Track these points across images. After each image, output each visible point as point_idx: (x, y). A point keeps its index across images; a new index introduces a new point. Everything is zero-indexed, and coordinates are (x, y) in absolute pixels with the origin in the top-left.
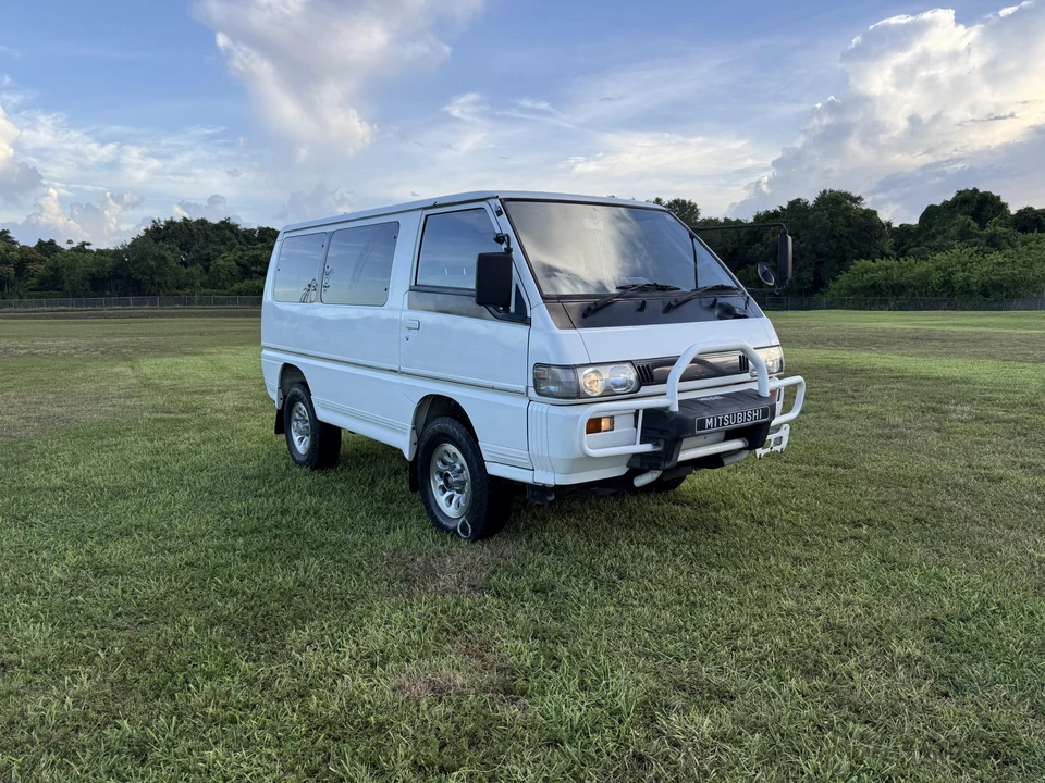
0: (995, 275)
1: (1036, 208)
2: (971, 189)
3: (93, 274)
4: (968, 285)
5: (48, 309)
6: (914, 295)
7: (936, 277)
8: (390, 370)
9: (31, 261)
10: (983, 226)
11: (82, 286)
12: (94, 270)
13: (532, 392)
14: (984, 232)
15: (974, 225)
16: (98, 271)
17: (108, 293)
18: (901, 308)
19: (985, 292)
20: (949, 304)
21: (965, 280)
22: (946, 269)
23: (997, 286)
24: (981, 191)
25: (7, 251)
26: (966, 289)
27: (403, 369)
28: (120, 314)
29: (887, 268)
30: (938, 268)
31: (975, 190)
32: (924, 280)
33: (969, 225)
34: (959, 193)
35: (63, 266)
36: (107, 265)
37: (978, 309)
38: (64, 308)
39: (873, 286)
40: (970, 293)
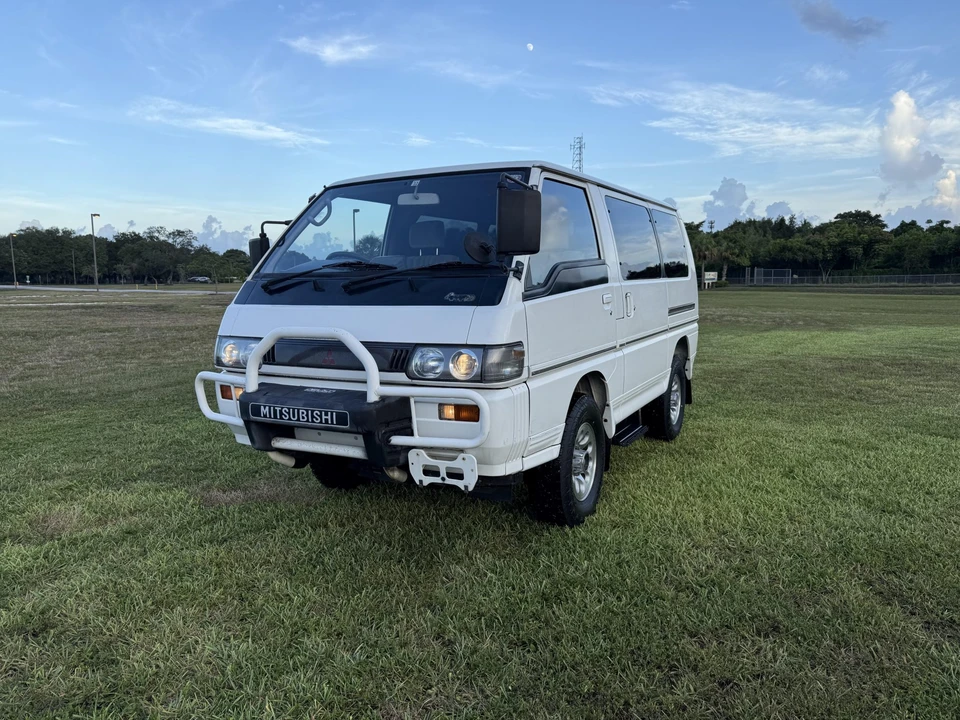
3: (934, 252)
5: (881, 284)
9: (877, 242)
11: (921, 262)
12: (935, 248)
16: (939, 249)
17: (946, 269)
25: (860, 234)
28: (950, 291)
35: (906, 245)
36: (949, 242)
38: (896, 284)
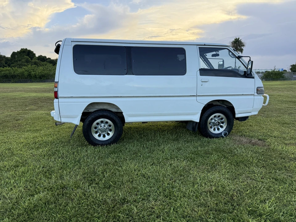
0: (43, 73)
1: (43, 56)
2: (25, 48)
4: (36, 76)
6: (19, 78)
7: (26, 73)
8: (191, 96)
10: (32, 59)
13: (256, 94)
14: (33, 61)
15: (29, 59)
18: (16, 82)
19: (40, 78)
20: (30, 81)
21: (34, 74)
22: (28, 71)
23: (43, 76)
24: (28, 49)
26: (35, 76)
27: (198, 94)
29: (9, 70)
30: (26, 71)
31: (26, 49)
32: (22, 74)
33: (28, 59)
34: (22, 49)
37: (39, 82)
39: (5, 76)
40: (36, 78)
